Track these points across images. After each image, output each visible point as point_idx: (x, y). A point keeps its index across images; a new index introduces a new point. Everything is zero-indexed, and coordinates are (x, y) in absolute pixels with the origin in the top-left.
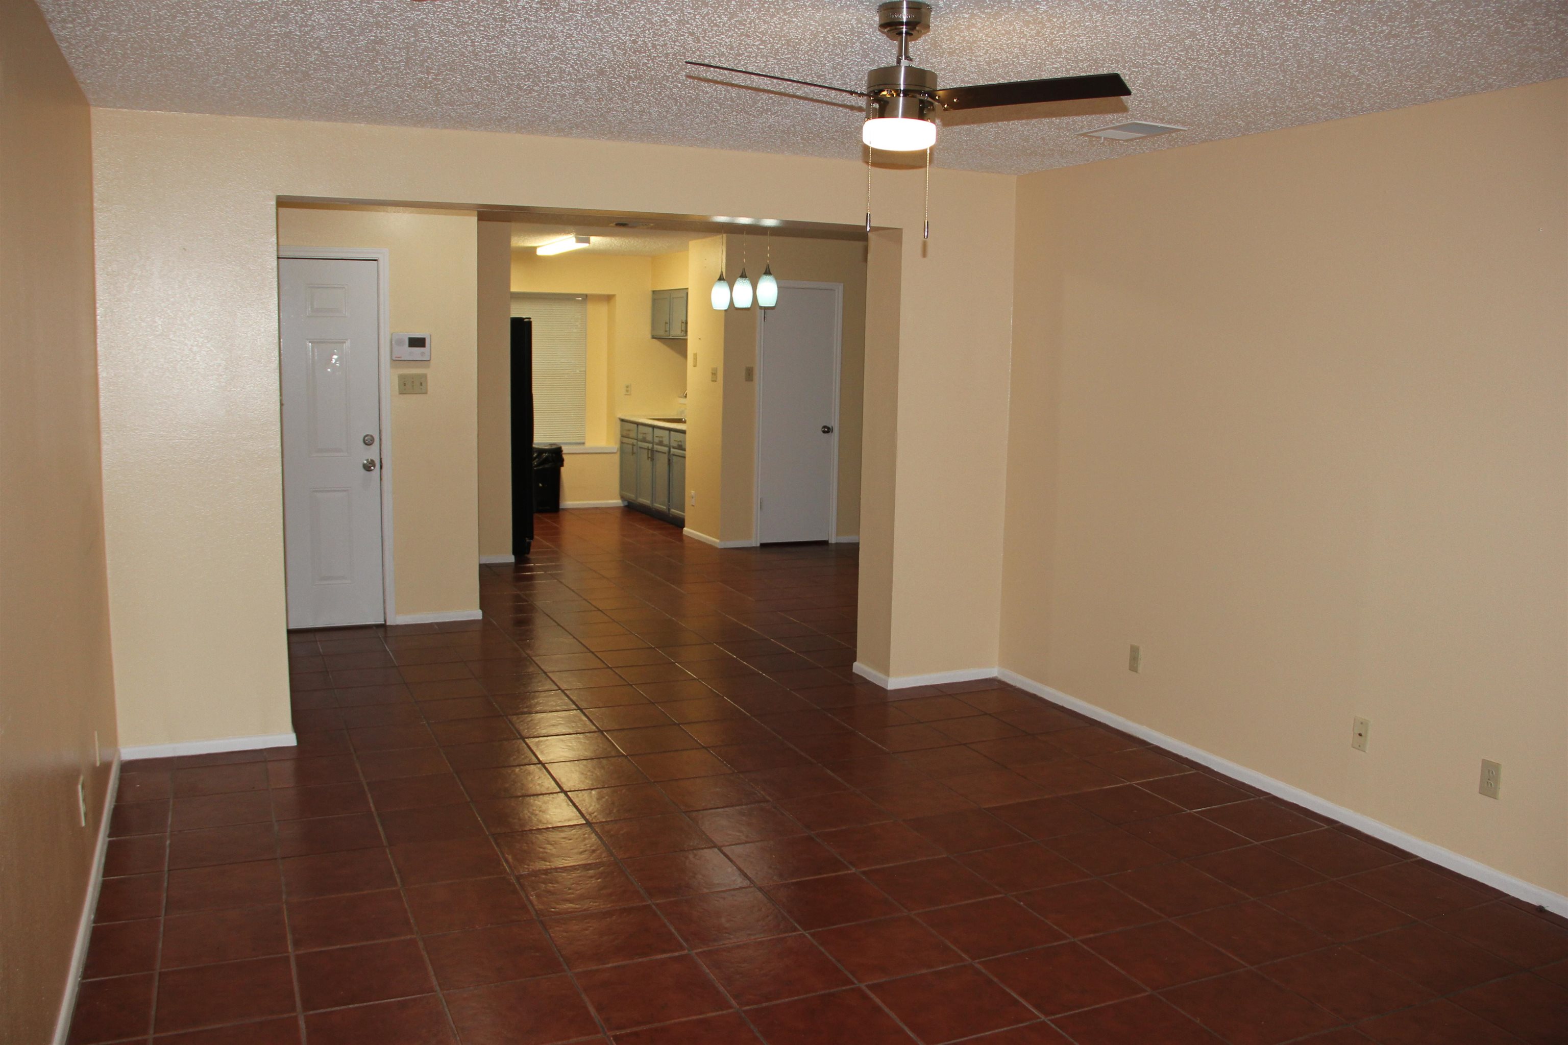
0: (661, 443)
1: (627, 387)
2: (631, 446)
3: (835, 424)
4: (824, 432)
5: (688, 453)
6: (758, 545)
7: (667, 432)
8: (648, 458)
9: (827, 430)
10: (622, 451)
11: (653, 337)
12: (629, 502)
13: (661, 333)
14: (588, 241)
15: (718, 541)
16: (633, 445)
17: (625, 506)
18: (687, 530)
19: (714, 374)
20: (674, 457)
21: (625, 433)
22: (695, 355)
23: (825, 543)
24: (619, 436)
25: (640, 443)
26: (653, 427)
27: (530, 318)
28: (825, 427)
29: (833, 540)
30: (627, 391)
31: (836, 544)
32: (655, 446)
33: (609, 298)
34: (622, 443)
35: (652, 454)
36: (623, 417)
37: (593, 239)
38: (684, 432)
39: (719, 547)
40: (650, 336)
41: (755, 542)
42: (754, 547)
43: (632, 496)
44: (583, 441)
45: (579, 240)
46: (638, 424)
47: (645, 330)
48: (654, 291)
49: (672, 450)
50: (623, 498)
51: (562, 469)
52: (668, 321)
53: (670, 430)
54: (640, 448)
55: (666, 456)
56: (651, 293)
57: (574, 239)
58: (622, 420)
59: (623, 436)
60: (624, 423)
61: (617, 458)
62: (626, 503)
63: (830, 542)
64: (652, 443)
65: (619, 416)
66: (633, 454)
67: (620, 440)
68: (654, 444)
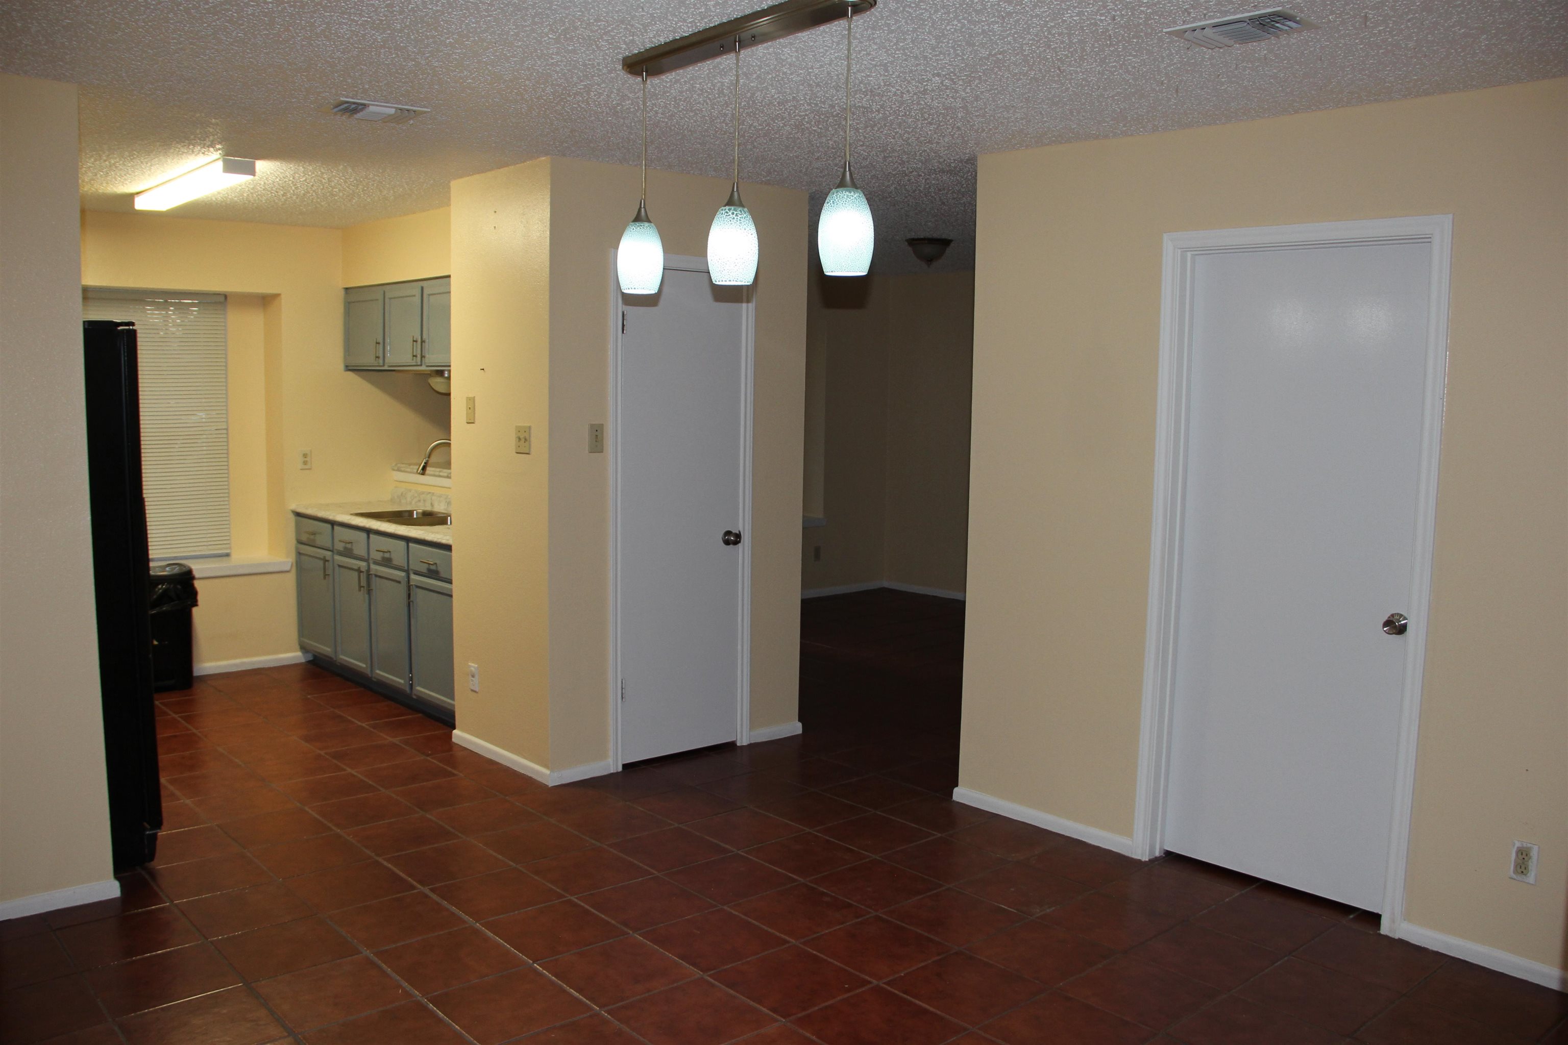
0: (387, 562)
1: (305, 456)
2: (321, 563)
3: (743, 525)
4: (727, 543)
5: (458, 588)
6: (620, 769)
7: (403, 544)
8: (360, 587)
9: (732, 539)
10: (301, 568)
11: (348, 368)
12: (315, 656)
13: (368, 360)
14: (252, 172)
15: (547, 772)
16: (325, 561)
17: (309, 662)
18: (459, 735)
19: (523, 440)
20: (420, 591)
21: (304, 538)
22: (471, 403)
23: (729, 747)
24: (294, 542)
25: (337, 557)
26: (368, 531)
27: (133, 324)
28: (728, 533)
29: (743, 739)
30: (305, 463)
31: (751, 746)
32: (373, 567)
33: (265, 301)
34: (299, 554)
35: (368, 581)
36: (301, 510)
37: (262, 166)
38: (448, 548)
39: (551, 784)
40: (342, 367)
41: (611, 765)
42: (612, 774)
43: (326, 649)
44: (228, 551)
45: (230, 167)
46: (333, 523)
47: (334, 356)
48: (347, 289)
49: (413, 577)
50: (303, 648)
51: (195, 611)
52: (381, 341)
53: (408, 540)
54: (340, 566)
55: (402, 590)
56: (343, 292)
57: (220, 164)
58: (298, 515)
59: (300, 542)
60: (300, 519)
61: (290, 581)
62: (310, 657)
63: (738, 744)
64: (367, 560)
65: (293, 506)
66: (326, 576)
67: (297, 549)
68: (371, 562)
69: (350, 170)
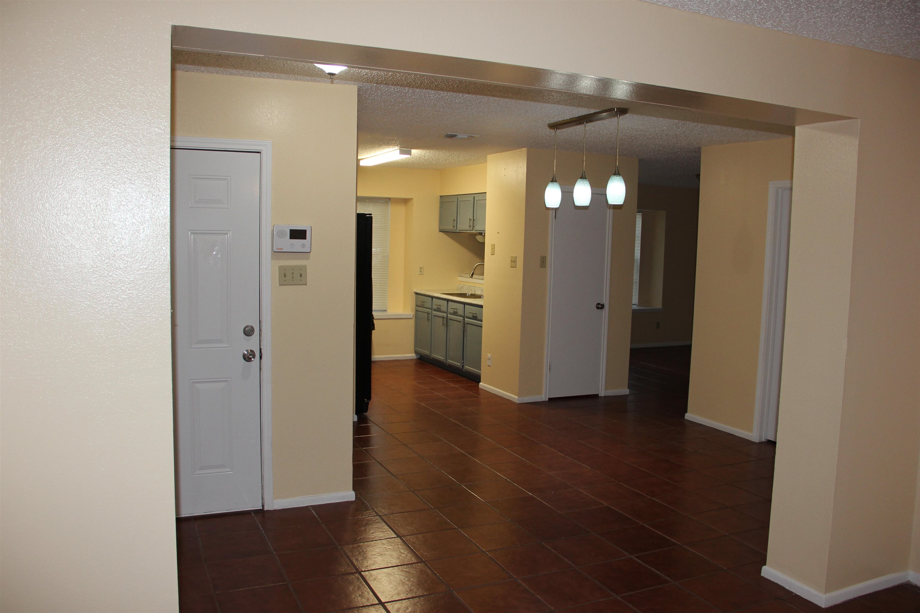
0: (455, 313)
1: (421, 268)
2: (427, 314)
3: (605, 301)
4: (598, 308)
5: (484, 324)
6: (547, 400)
7: (462, 305)
8: (443, 324)
9: (600, 306)
10: (417, 317)
11: (441, 231)
12: (421, 356)
13: (450, 227)
14: (410, 153)
15: (517, 397)
16: (428, 314)
17: (418, 359)
18: (482, 385)
19: (514, 261)
20: (468, 325)
21: (419, 304)
22: (493, 247)
23: (596, 396)
24: (415, 305)
25: (433, 312)
26: (448, 300)
27: (371, 214)
28: (598, 304)
29: (602, 394)
30: (421, 271)
31: (605, 397)
32: (449, 315)
33: (406, 201)
34: (417, 311)
35: (447, 322)
36: (418, 292)
37: (414, 151)
38: (481, 307)
39: (517, 402)
40: (438, 230)
41: (544, 397)
42: (544, 401)
43: (427, 352)
44: (386, 309)
45: (402, 152)
46: (432, 297)
47: (435, 225)
48: (441, 196)
49: (466, 319)
50: (416, 352)
51: (373, 331)
52: (455, 219)
53: (465, 304)
54: (434, 316)
55: (461, 325)
56: (439, 197)
57: (398, 151)
58: (416, 294)
59: (417, 306)
60: (417, 295)
61: (412, 322)
62: (419, 357)
63: (600, 396)
64: (446, 313)
65: (415, 290)
66: (428, 320)
67: (415, 308)
68: (448, 313)
69: (447, 152)
